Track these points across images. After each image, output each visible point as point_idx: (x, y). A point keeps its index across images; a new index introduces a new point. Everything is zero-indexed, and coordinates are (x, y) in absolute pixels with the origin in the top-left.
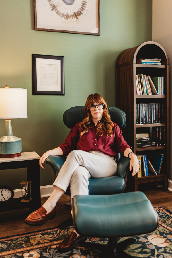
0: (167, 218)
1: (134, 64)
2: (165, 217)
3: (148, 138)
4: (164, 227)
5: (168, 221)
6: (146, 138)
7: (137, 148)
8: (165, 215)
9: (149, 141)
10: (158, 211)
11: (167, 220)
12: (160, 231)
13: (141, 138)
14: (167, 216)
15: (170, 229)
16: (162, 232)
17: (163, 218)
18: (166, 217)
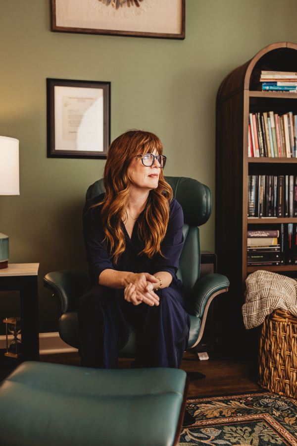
0: (290, 412)
1: (245, 91)
2: (286, 410)
3: (276, 246)
4: (275, 430)
5: (290, 419)
6: (270, 246)
7: (248, 266)
8: (289, 406)
9: (277, 253)
10: (278, 397)
11: (288, 416)
12: (262, 438)
13: (259, 247)
14: (292, 407)
15: (288, 436)
16: (266, 439)
17: (282, 411)
18: (289, 409)
